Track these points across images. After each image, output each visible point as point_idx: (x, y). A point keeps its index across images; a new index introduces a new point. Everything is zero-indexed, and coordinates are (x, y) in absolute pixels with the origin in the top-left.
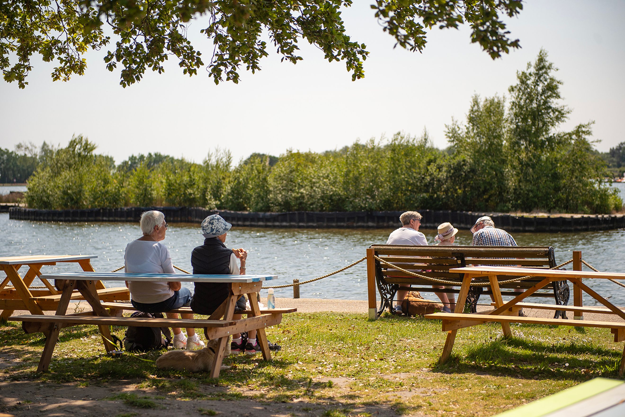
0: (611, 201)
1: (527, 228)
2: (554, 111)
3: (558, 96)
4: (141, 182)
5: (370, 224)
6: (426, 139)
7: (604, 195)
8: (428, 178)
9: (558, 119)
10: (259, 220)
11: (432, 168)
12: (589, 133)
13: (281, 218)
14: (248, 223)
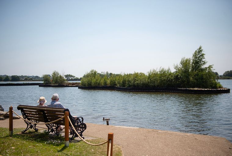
0: (218, 85)
1: (192, 92)
2: (203, 61)
3: (204, 58)
4: (105, 80)
5: (154, 91)
6: (169, 69)
7: (216, 84)
8: (169, 79)
9: (204, 64)
10: (128, 89)
11: (170, 77)
12: (212, 68)
13: (132, 89)
14: (125, 90)
